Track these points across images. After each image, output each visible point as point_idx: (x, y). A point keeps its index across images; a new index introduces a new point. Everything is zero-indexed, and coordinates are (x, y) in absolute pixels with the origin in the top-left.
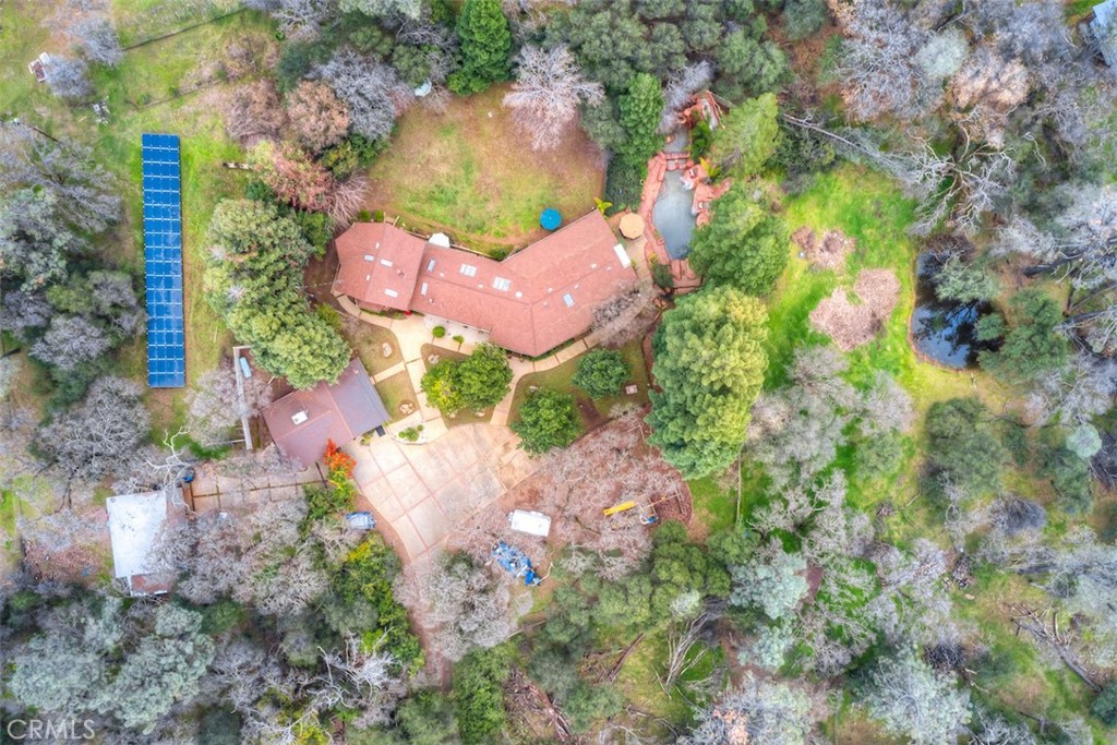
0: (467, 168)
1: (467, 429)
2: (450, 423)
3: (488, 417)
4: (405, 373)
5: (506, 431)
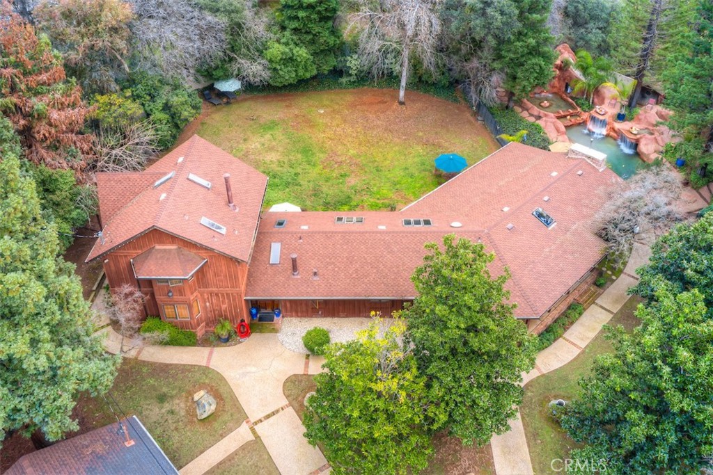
0: (306, 151)
4: (256, 445)
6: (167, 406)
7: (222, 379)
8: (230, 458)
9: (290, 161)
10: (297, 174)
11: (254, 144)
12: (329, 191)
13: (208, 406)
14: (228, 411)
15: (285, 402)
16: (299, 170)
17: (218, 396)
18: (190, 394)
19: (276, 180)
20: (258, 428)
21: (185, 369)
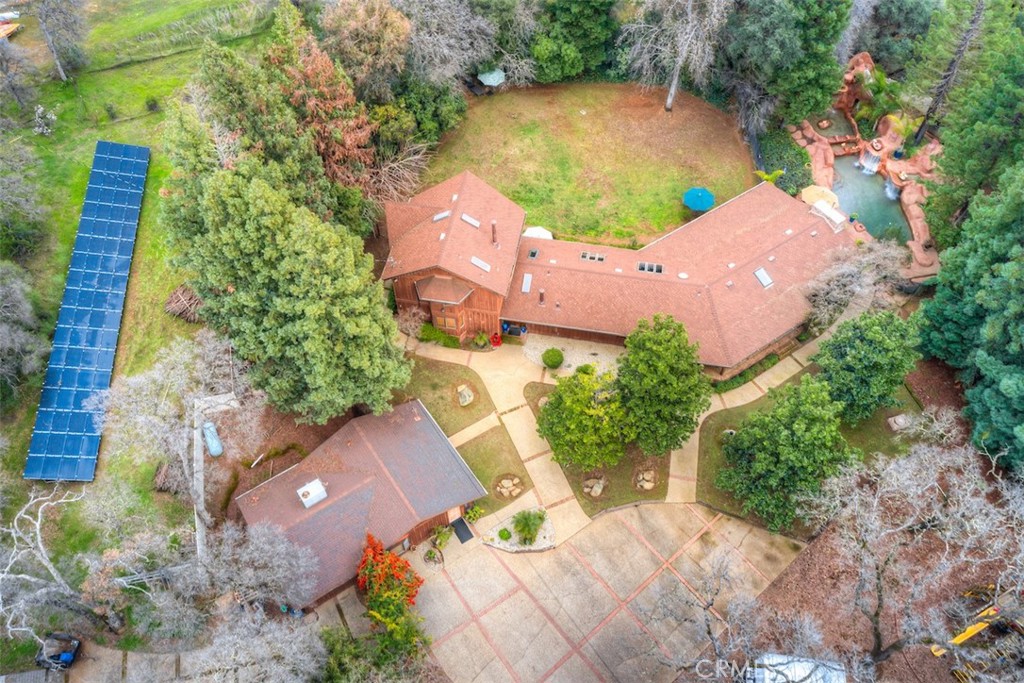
0: (563, 163)
1: (626, 514)
2: (595, 507)
3: (660, 491)
4: (501, 430)
5: (699, 513)
6: (438, 393)
7: (479, 378)
8: (483, 436)
9: (546, 173)
10: (551, 190)
11: (514, 149)
12: (580, 212)
13: (468, 397)
14: (482, 402)
15: (524, 401)
16: (554, 186)
17: (475, 390)
18: (455, 386)
19: (532, 195)
20: (503, 418)
21: (452, 366)
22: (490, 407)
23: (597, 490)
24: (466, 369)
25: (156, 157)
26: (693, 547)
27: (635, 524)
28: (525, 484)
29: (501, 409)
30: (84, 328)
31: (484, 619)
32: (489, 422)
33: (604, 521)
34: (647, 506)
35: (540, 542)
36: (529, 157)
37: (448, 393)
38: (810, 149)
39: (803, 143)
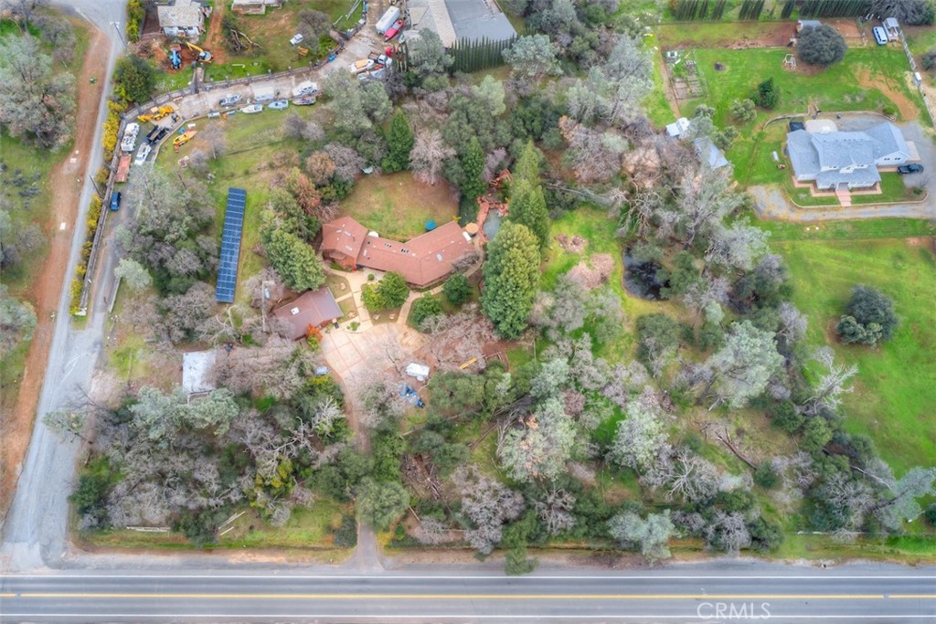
1: (384, 326)
2: (375, 322)
3: (396, 319)
4: (352, 298)
6: (334, 285)
7: (348, 281)
8: (346, 299)
9: (382, 209)
11: (373, 199)
12: (391, 226)
13: (344, 287)
14: (348, 289)
15: (360, 290)
16: (384, 215)
17: (346, 285)
18: (340, 283)
20: (353, 294)
21: (340, 277)
22: (350, 290)
23: (377, 318)
24: (344, 278)
25: (248, 193)
26: (401, 336)
27: (386, 328)
28: (356, 314)
29: (353, 291)
30: (228, 255)
31: (340, 349)
32: (349, 295)
33: (378, 327)
34: (391, 324)
35: (357, 331)
36: (377, 202)
37: (337, 285)
38: (481, 205)
39: (479, 202)
